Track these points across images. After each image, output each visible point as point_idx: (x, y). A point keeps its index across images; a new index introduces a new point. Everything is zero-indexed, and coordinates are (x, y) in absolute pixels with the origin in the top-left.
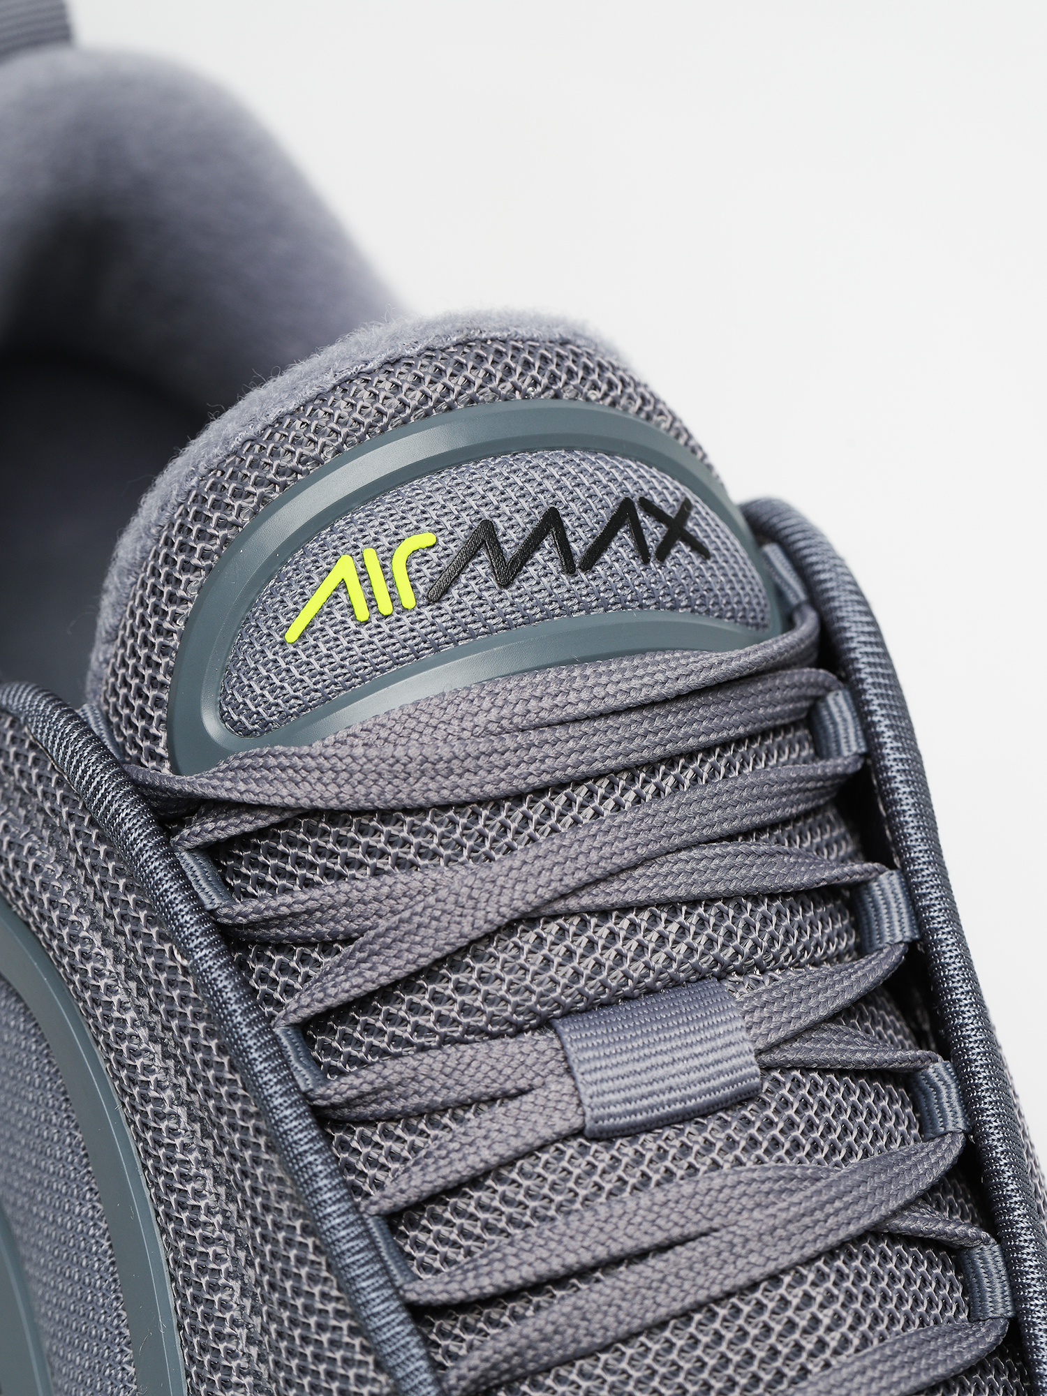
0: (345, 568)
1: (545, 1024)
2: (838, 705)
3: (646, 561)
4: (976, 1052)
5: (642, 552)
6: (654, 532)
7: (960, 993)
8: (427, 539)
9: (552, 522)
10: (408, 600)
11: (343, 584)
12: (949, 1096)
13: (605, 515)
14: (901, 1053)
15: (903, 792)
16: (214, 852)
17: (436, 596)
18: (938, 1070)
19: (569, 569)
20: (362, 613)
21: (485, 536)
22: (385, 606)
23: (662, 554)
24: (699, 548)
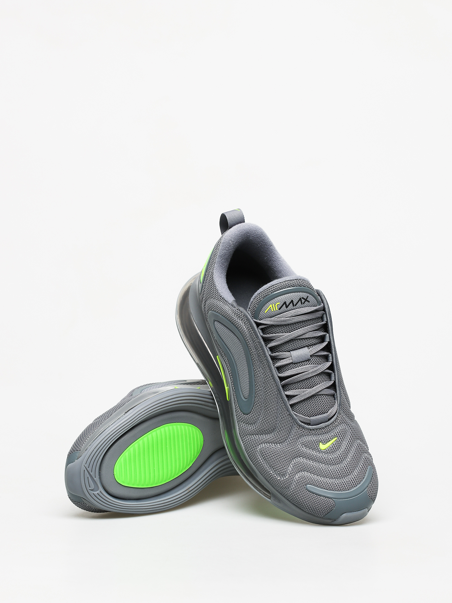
0: (271, 306)
1: (289, 351)
2: (325, 316)
3: (302, 304)
4: (334, 353)
5: (302, 303)
6: (303, 301)
7: (333, 349)
8: (279, 303)
9: (292, 301)
10: (277, 310)
11: (271, 307)
12: (331, 358)
13: (298, 300)
14: (326, 353)
15: (330, 325)
16: (262, 329)
17: (280, 309)
18: (330, 355)
19: (293, 306)
20: (272, 311)
21: (285, 303)
22: (275, 310)
23: (304, 304)
24: (309, 302)
